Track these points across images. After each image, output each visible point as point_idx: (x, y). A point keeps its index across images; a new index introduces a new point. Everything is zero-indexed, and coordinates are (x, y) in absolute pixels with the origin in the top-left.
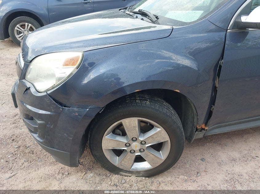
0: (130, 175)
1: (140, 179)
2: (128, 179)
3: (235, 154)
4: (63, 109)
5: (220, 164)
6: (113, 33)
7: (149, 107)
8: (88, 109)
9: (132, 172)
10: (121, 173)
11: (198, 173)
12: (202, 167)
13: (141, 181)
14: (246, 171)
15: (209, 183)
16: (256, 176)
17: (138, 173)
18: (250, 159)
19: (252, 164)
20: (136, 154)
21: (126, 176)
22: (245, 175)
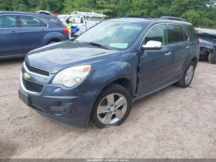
0: (110, 126)
1: (115, 127)
2: (110, 129)
3: (147, 109)
4: (84, 93)
5: (143, 114)
6: (97, 55)
7: (118, 87)
8: (95, 92)
9: (110, 125)
10: (106, 127)
11: (137, 119)
12: (137, 116)
13: (116, 128)
14: (154, 114)
15: (143, 121)
16: (158, 114)
17: (113, 125)
18: (153, 109)
19: (155, 111)
20: (113, 114)
21: (108, 128)
22: (154, 115)
